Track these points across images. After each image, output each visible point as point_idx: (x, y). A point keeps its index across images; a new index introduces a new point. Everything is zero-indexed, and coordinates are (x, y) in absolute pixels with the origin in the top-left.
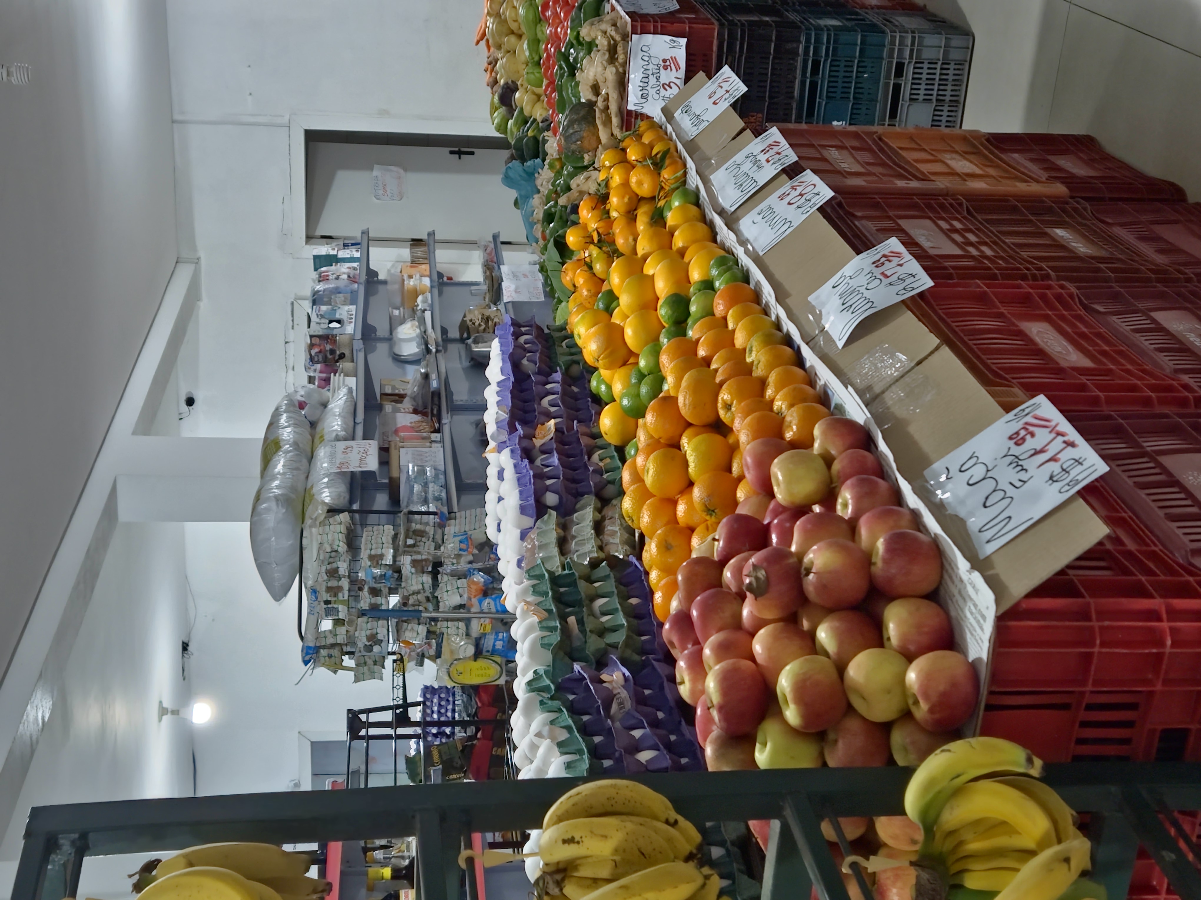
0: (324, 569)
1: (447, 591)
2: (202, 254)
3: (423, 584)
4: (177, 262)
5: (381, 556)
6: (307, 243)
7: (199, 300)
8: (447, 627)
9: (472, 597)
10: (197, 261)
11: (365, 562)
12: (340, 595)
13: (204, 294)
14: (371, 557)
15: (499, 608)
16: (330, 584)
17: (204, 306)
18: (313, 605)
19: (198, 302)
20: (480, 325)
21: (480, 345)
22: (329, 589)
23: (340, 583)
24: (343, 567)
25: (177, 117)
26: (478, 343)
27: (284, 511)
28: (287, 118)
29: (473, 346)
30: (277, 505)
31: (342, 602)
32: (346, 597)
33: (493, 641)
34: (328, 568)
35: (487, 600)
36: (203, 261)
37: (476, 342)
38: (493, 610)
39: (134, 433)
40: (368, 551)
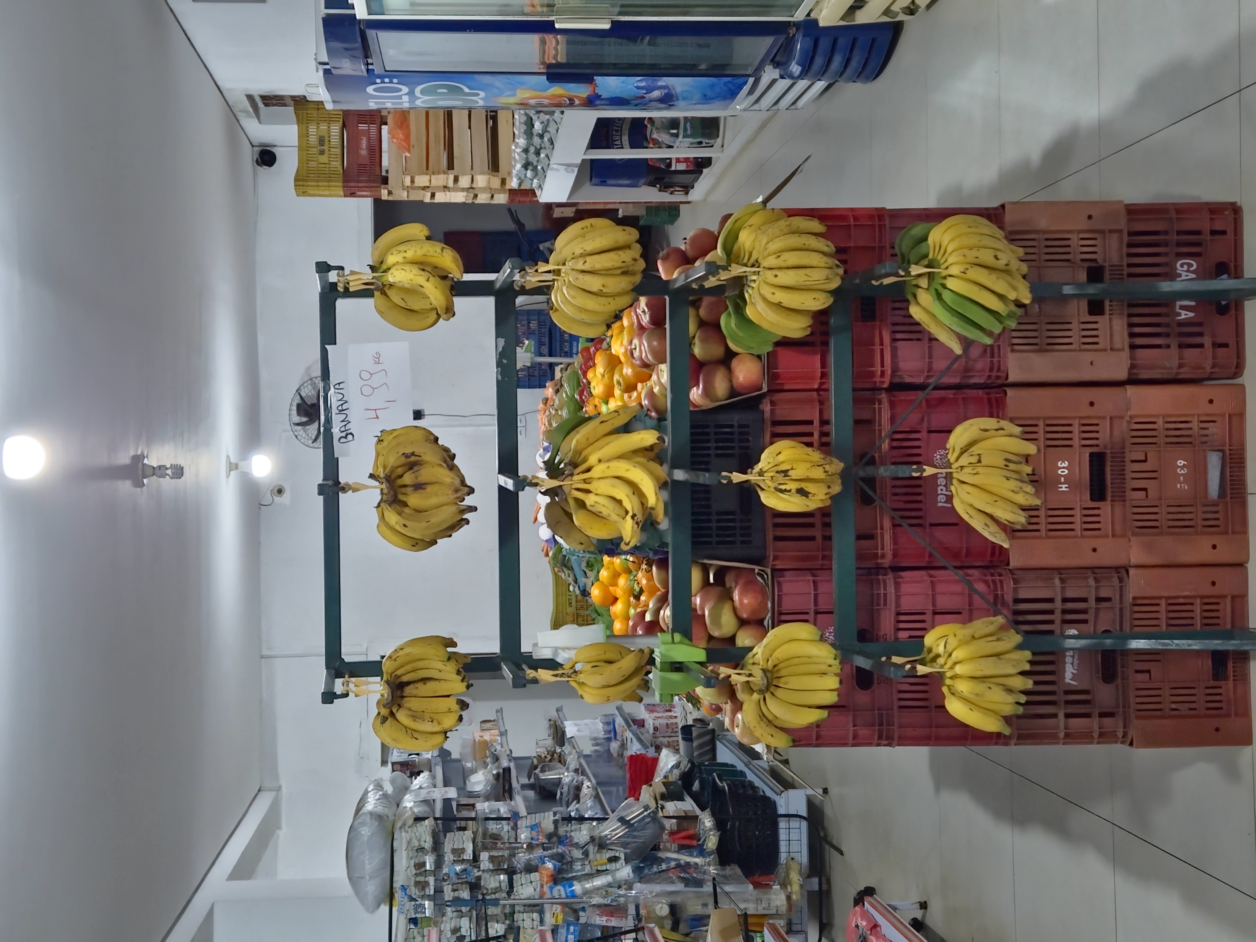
0: (412, 862)
1: (522, 885)
2: (283, 782)
3: (500, 882)
4: (259, 791)
5: (463, 850)
6: (382, 766)
7: (279, 828)
8: (523, 920)
9: (545, 883)
10: (279, 789)
11: (449, 857)
12: (427, 890)
13: (284, 825)
14: (454, 851)
15: (569, 894)
16: (418, 879)
17: (283, 835)
18: (403, 903)
19: (278, 831)
20: (546, 757)
21: (547, 773)
22: (417, 883)
23: (427, 879)
24: (429, 862)
25: (265, 652)
26: (545, 771)
27: (377, 824)
28: (365, 646)
29: (541, 774)
30: (371, 819)
31: (429, 897)
32: (432, 892)
33: (565, 935)
34: (417, 862)
35: (559, 887)
36: (284, 790)
37: (543, 771)
38: (564, 895)
39: (227, 880)
40: (451, 846)
